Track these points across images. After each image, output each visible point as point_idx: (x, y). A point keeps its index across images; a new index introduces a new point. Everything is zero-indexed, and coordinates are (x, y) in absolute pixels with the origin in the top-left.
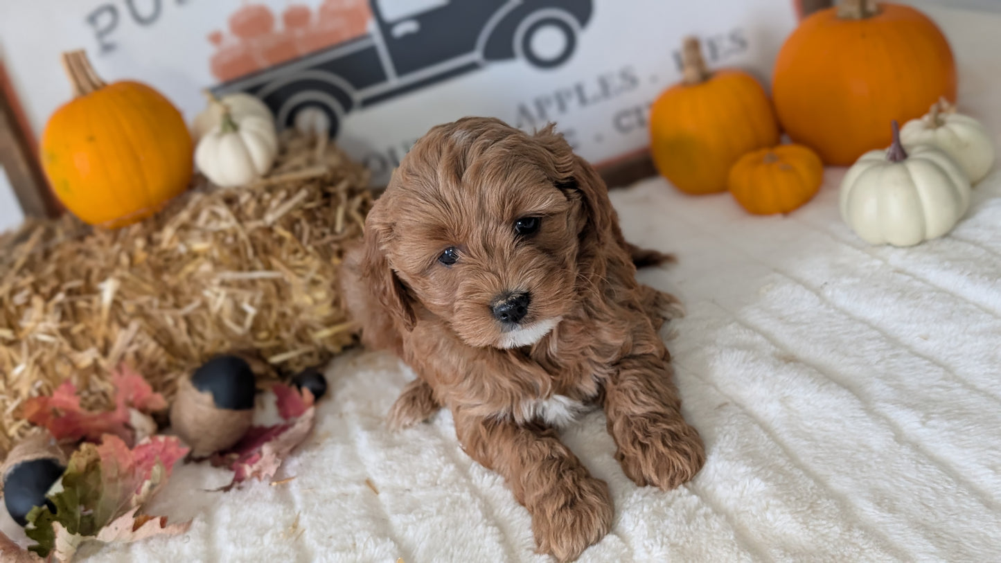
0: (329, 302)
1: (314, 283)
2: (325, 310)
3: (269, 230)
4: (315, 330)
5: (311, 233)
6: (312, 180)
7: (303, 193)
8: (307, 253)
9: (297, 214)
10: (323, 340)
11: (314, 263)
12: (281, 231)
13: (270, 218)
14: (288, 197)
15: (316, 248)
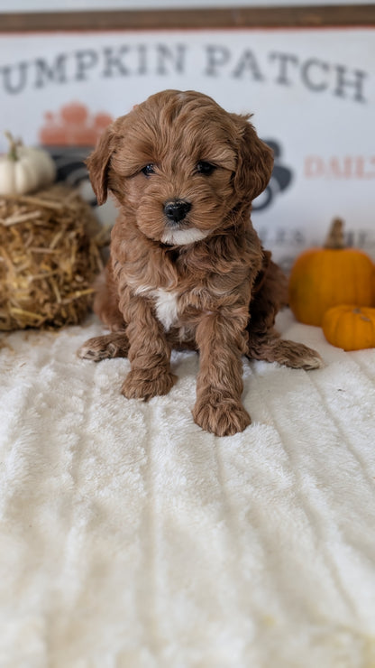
0: (28, 292)
1: (23, 274)
2: (23, 296)
3: (7, 228)
4: (13, 306)
5: (33, 242)
6: (47, 209)
7: (37, 214)
8: (25, 253)
9: (28, 226)
10: (16, 314)
11: (27, 263)
12: (13, 231)
13: (9, 221)
14: (27, 212)
15: (33, 253)
